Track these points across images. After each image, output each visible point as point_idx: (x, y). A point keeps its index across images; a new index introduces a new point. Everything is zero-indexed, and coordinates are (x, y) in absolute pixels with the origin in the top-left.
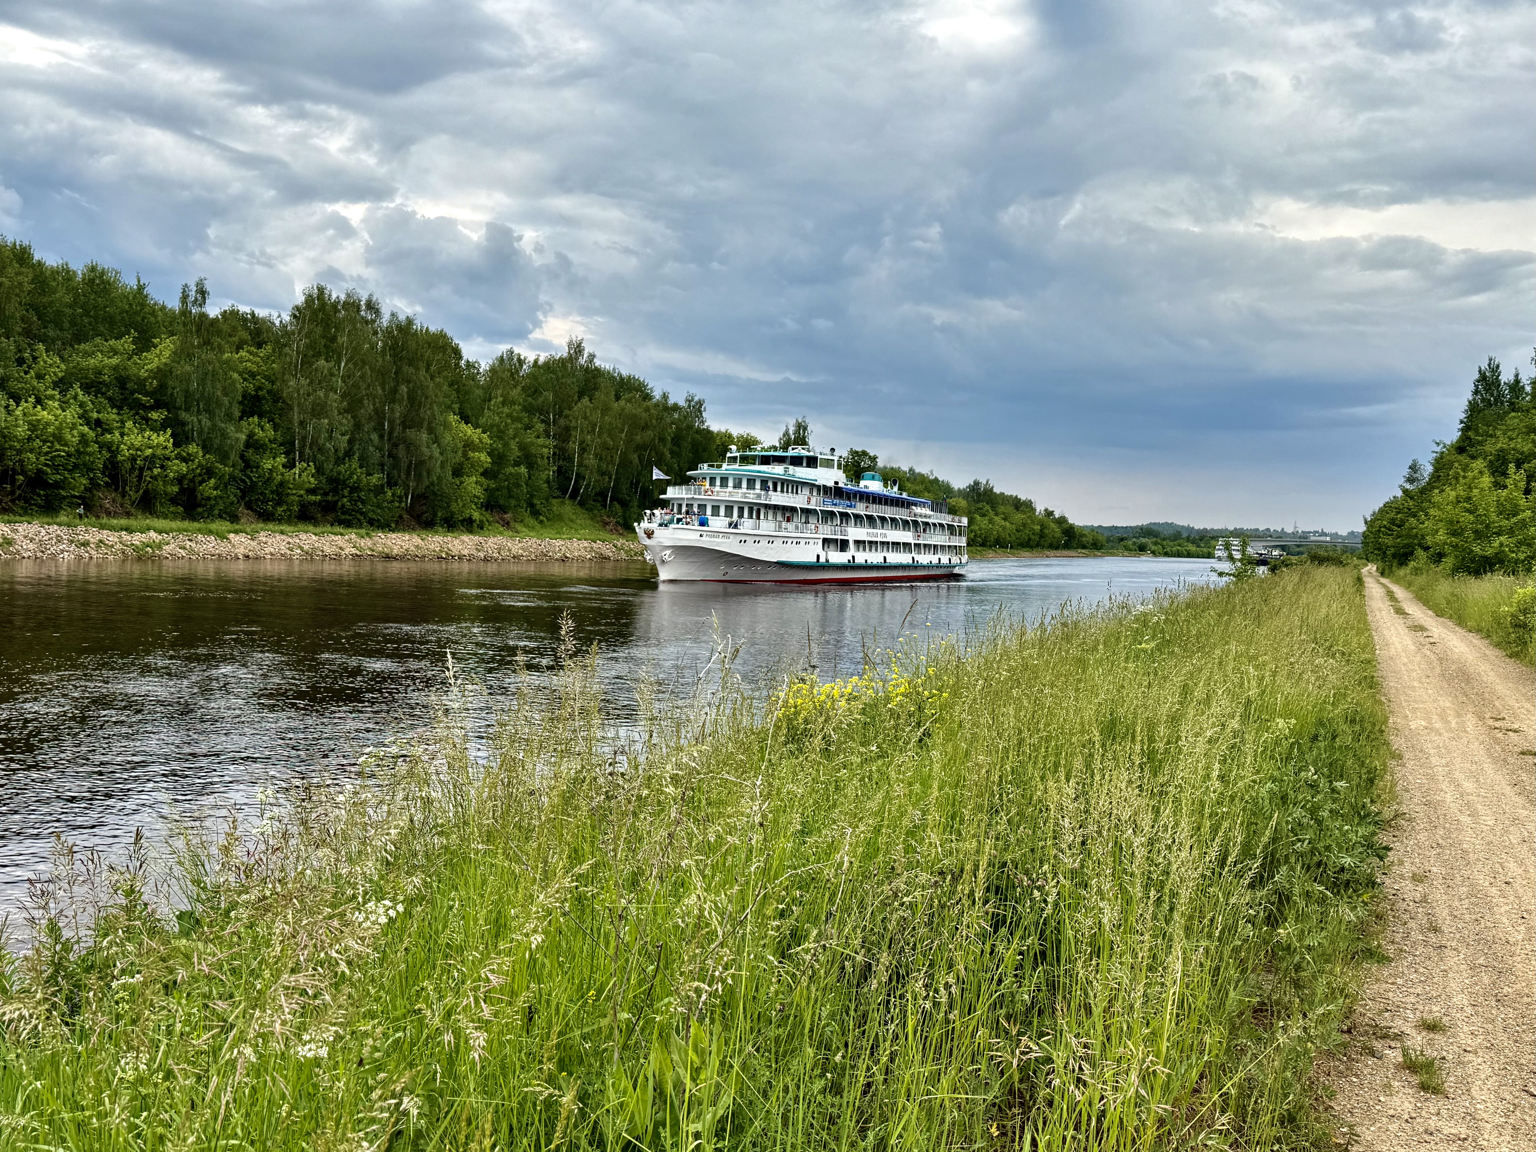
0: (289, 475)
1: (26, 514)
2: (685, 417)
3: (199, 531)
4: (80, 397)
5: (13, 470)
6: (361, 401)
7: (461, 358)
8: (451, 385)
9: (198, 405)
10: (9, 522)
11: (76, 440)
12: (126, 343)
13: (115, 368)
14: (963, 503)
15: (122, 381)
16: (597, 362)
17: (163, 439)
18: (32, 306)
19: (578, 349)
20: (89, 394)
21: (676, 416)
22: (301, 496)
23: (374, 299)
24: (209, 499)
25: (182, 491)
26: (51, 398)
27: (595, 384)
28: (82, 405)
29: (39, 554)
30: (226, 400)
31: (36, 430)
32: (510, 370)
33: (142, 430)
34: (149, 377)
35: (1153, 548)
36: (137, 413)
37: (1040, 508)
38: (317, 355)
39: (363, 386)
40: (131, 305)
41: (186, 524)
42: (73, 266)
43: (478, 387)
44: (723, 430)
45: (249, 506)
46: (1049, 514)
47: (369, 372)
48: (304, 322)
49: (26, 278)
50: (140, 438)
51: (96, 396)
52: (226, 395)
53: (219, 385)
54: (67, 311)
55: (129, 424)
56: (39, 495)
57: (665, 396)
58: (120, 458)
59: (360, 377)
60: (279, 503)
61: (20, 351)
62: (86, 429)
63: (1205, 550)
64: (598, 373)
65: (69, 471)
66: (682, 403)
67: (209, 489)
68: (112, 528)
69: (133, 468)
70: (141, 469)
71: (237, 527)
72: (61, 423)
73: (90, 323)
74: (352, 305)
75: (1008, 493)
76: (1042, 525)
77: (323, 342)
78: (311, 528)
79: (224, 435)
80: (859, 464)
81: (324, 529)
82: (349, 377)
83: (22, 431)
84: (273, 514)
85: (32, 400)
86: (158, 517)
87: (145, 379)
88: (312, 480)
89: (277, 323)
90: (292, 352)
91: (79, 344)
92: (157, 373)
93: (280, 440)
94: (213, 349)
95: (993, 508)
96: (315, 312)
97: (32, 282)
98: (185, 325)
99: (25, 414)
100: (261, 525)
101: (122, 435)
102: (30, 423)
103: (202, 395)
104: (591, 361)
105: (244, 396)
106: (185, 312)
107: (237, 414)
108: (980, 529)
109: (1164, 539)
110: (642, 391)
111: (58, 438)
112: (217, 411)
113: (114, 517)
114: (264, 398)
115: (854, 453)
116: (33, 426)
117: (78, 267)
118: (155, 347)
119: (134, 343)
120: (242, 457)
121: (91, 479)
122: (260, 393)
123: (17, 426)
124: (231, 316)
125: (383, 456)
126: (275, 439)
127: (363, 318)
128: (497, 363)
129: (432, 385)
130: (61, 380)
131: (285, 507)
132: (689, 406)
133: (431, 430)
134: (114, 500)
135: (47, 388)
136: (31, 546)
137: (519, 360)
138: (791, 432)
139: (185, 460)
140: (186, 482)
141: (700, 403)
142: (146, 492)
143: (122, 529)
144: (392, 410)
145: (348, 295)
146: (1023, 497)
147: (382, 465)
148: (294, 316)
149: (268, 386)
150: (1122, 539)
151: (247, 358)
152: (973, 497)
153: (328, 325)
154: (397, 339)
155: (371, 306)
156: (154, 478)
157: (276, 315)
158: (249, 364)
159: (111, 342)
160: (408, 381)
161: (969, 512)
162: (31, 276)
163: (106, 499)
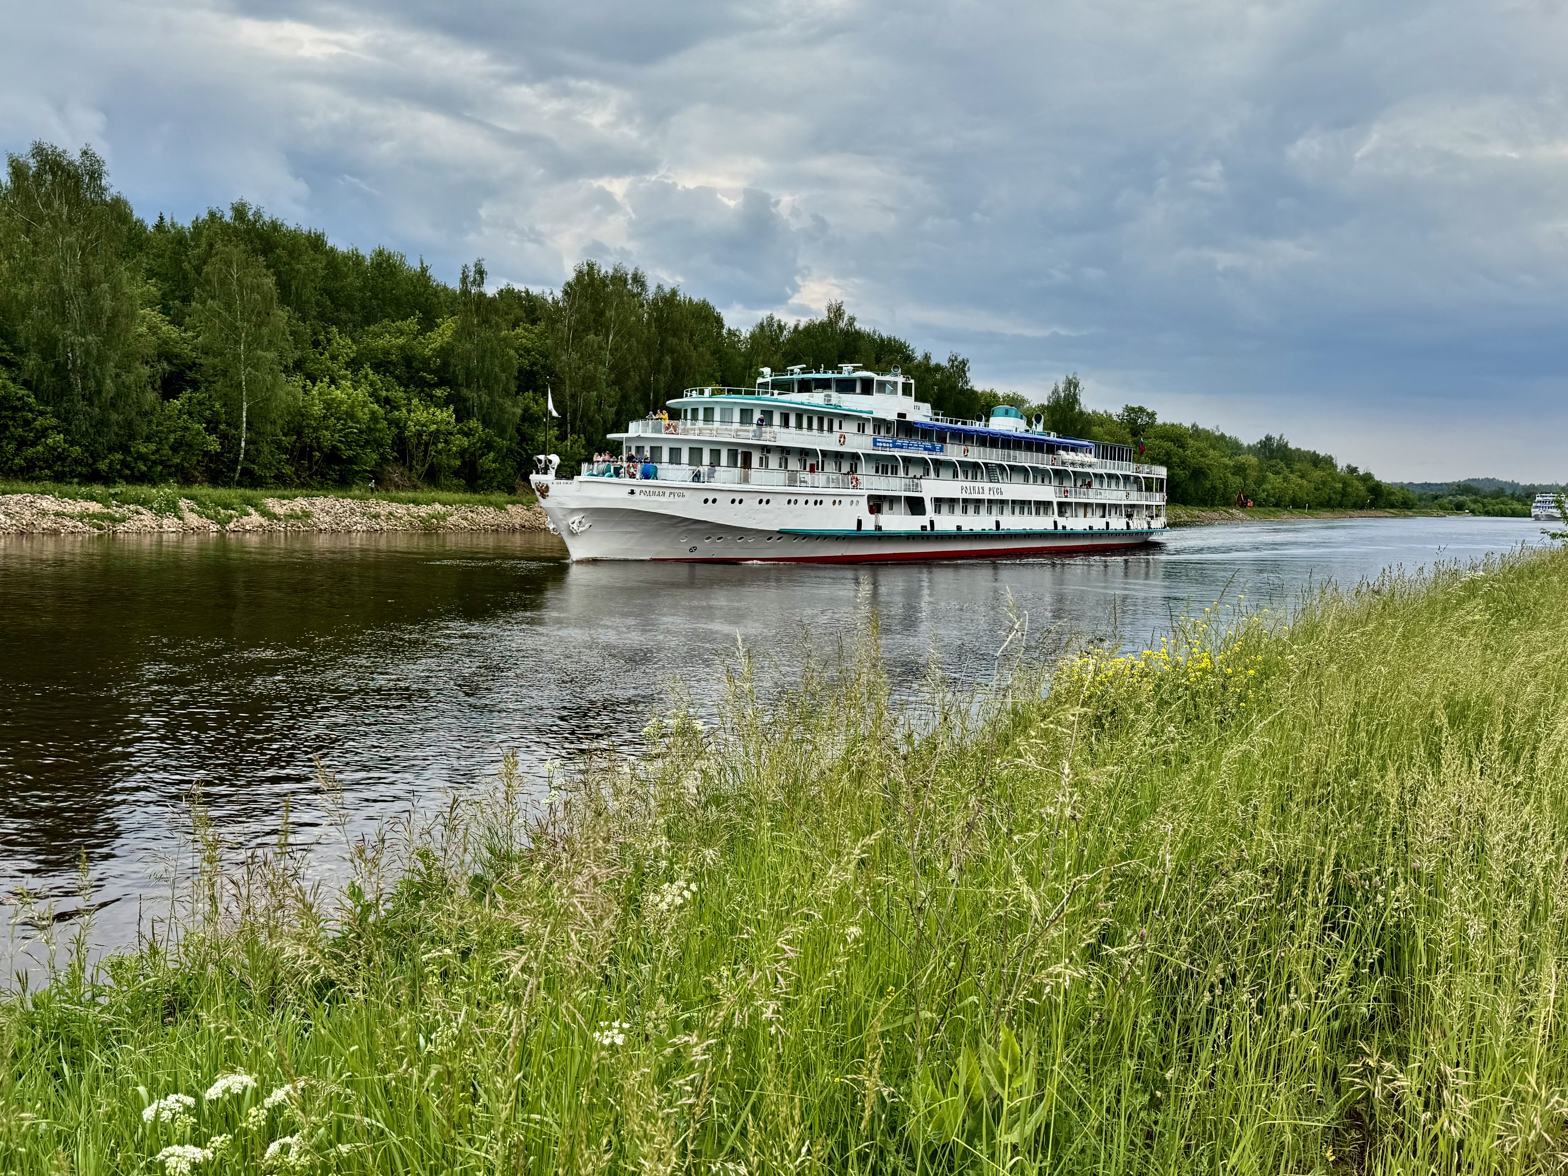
0: (562, 447)
1: (322, 488)
2: (948, 378)
3: (480, 502)
4: (371, 377)
5: (311, 447)
6: (627, 373)
7: (722, 327)
8: (713, 353)
9: (478, 381)
10: (307, 496)
11: (367, 417)
12: (411, 324)
13: (402, 348)
14: (1253, 460)
15: (408, 360)
16: (858, 325)
17: (445, 415)
18: (326, 291)
19: (837, 312)
20: (378, 373)
21: (938, 377)
23: (640, 272)
24: (488, 471)
25: (464, 464)
26: (344, 377)
27: (855, 347)
28: (372, 384)
29: (334, 526)
30: (503, 376)
31: (330, 408)
32: (770, 337)
33: (427, 407)
34: (433, 356)
35: (1472, 506)
36: (422, 391)
37: (1341, 464)
38: (587, 330)
39: (630, 358)
40: (415, 287)
41: (468, 496)
42: (362, 252)
43: (741, 355)
44: (988, 390)
46: (1352, 470)
47: (635, 344)
48: (574, 298)
49: (320, 266)
50: (425, 414)
51: (384, 375)
52: (504, 371)
53: (497, 362)
54: (358, 294)
55: (415, 401)
56: (334, 471)
57: (927, 357)
58: (407, 433)
59: (628, 350)
61: (315, 334)
62: (376, 407)
64: (858, 335)
65: (361, 446)
66: (945, 363)
67: (488, 462)
68: (400, 501)
69: (419, 444)
70: (427, 444)
71: (514, 498)
72: (353, 402)
73: (378, 305)
74: (619, 279)
75: (1304, 448)
76: (1344, 483)
77: (592, 316)
79: (502, 410)
80: (1135, 421)
83: (317, 409)
85: (327, 379)
86: (442, 490)
87: (430, 358)
88: (583, 451)
89: (550, 300)
90: (563, 328)
91: (369, 326)
92: (440, 351)
94: (491, 327)
95: (1288, 466)
96: (584, 288)
97: (325, 268)
98: (465, 304)
99: (320, 394)
101: (409, 411)
102: (325, 402)
103: (482, 371)
104: (851, 324)
105: (520, 372)
106: (465, 292)
107: (514, 389)
108: (1274, 489)
109: (1485, 497)
110: (902, 353)
111: (351, 416)
112: (496, 386)
113: (402, 490)
114: (538, 372)
115: (1130, 410)
116: (328, 405)
117: (367, 253)
118: (438, 327)
119: (419, 323)
120: (518, 430)
121: (381, 454)
122: (535, 368)
123: (313, 405)
124: (507, 295)
127: (629, 291)
128: (757, 330)
129: (695, 354)
130: (353, 361)
132: (952, 366)
134: (402, 474)
135: (340, 368)
136: (327, 519)
137: (779, 326)
138: (1061, 388)
139: (466, 435)
140: (467, 456)
141: (964, 363)
142: (432, 466)
143: (409, 502)
144: (657, 380)
145: (616, 270)
146: (1322, 453)
148: (566, 293)
149: (542, 361)
150: (1436, 498)
151: (522, 335)
152: (1264, 453)
153: (597, 300)
154: (662, 311)
155: (637, 279)
156: (439, 452)
157: (549, 292)
158: (524, 341)
159: (397, 323)
160: (672, 352)
161: (1261, 470)
162: (324, 263)
163: (395, 473)
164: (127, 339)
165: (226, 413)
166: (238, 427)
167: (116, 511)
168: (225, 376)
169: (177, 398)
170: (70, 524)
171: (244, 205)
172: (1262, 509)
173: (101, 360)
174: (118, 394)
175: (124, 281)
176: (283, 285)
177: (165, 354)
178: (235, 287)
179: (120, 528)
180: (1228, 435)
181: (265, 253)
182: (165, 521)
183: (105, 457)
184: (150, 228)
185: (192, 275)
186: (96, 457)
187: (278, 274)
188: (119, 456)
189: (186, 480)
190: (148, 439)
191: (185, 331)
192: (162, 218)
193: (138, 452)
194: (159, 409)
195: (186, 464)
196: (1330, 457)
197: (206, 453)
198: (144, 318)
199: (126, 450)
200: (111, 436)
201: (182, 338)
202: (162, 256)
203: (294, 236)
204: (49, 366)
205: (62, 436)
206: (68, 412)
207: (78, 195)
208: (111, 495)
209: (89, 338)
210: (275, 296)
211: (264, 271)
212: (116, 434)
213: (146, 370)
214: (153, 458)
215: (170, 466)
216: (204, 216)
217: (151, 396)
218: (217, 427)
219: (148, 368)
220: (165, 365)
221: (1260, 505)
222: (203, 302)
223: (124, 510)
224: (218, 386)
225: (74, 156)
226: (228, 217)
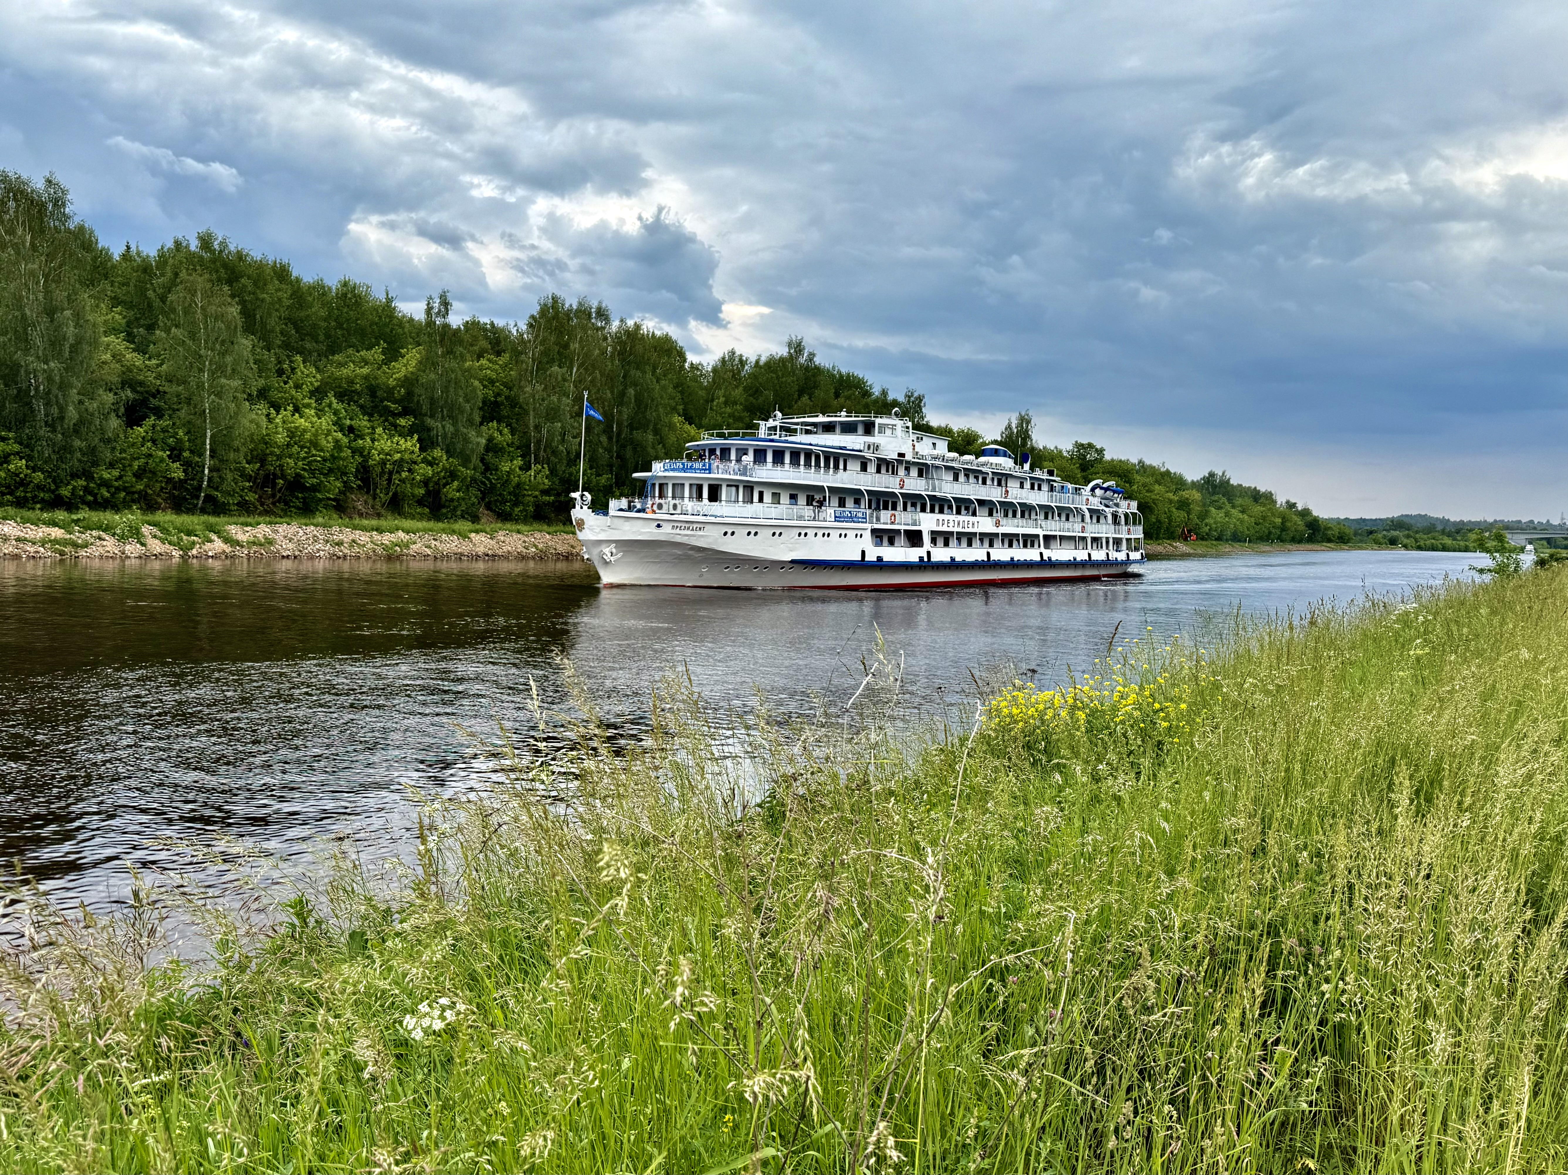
0: (525, 477)
1: (286, 515)
3: (444, 531)
4: (335, 405)
5: (274, 474)
7: (686, 359)
8: (676, 386)
9: (442, 411)
10: (270, 523)
11: (330, 445)
12: (376, 354)
13: (366, 378)
14: (1196, 495)
15: (372, 390)
16: (820, 360)
17: (410, 444)
18: (290, 320)
19: (800, 347)
20: (343, 402)
22: (536, 497)
23: (604, 305)
24: (452, 500)
25: (428, 493)
26: (308, 406)
27: (817, 381)
28: (336, 413)
29: (297, 553)
30: (465, 406)
31: (295, 437)
32: (733, 371)
33: (391, 436)
34: (398, 385)
35: (1405, 541)
36: (387, 420)
37: (1280, 500)
38: (551, 362)
39: (593, 390)
40: (380, 317)
41: (431, 524)
42: (328, 283)
43: (703, 387)
44: (943, 425)
45: (488, 507)
46: (1291, 506)
47: (598, 376)
48: (539, 330)
49: (285, 294)
50: (389, 443)
51: (349, 404)
52: (468, 401)
53: (461, 393)
54: (323, 324)
55: (379, 430)
56: (297, 498)
57: (887, 392)
58: (371, 462)
59: (591, 382)
60: (516, 504)
61: (280, 362)
62: (340, 435)
63: (1462, 543)
64: (820, 370)
65: (325, 475)
66: (901, 398)
67: (452, 491)
68: (364, 529)
69: (383, 472)
70: (391, 473)
71: (478, 527)
72: (317, 430)
73: (344, 336)
74: (583, 312)
75: (1245, 484)
76: (1283, 518)
77: (557, 348)
78: (545, 527)
79: (466, 440)
80: (1085, 457)
81: (558, 528)
82: (580, 382)
83: (282, 438)
84: (511, 515)
85: (290, 408)
86: (406, 518)
87: (394, 388)
88: (546, 481)
89: (514, 331)
90: (528, 359)
91: (333, 355)
92: (404, 381)
93: (517, 443)
94: (455, 358)
95: (1230, 500)
96: (549, 321)
97: (291, 298)
98: (430, 335)
99: (284, 422)
100: (499, 525)
101: (373, 440)
102: (288, 430)
103: (446, 401)
104: (813, 359)
105: (484, 402)
106: (430, 323)
107: (478, 419)
108: (1215, 523)
109: (1417, 532)
110: (861, 388)
111: (315, 444)
112: (460, 417)
113: (366, 518)
114: (502, 404)
115: (1082, 446)
116: (292, 433)
117: (333, 282)
118: (403, 357)
119: (383, 353)
120: (482, 460)
121: (345, 482)
122: (499, 399)
123: (277, 433)
124: (472, 326)
125: (612, 457)
126: (513, 443)
127: (593, 323)
128: (721, 363)
129: (658, 386)
130: (317, 390)
131: (521, 508)
132: (911, 402)
133: (656, 432)
134: (366, 502)
135: (304, 397)
136: (290, 546)
137: (742, 360)
138: (1014, 426)
139: (430, 464)
140: (431, 485)
141: (920, 399)
142: (395, 494)
143: (373, 530)
144: (620, 412)
145: (580, 304)
146: (1262, 489)
147: (611, 466)
148: (530, 325)
149: (506, 391)
150: (1371, 532)
151: (487, 366)
152: (1207, 489)
153: (561, 332)
154: (625, 343)
155: (602, 314)
156: (403, 481)
157: (513, 324)
158: (489, 372)
159: (362, 353)
160: (635, 384)
161: (1204, 505)
162: (289, 292)
163: (359, 501)
164: (89, 366)
165: (189, 440)
166: (201, 455)
167: (77, 536)
168: (189, 404)
169: (141, 426)
170: (32, 550)
171: (210, 235)
172: (1204, 543)
173: (64, 386)
174: (81, 422)
175: (88, 308)
176: (247, 314)
177: (128, 382)
178: (199, 315)
179: (82, 553)
180: (1172, 471)
181: (230, 282)
182: (128, 547)
183: (68, 484)
184: (116, 258)
185: (157, 303)
186: (58, 482)
187: (243, 303)
188: (82, 482)
189: (149, 506)
190: (112, 465)
191: (150, 359)
192: (128, 247)
193: (101, 478)
194: (122, 436)
195: (150, 492)
196: (1270, 493)
197: (170, 480)
198: (108, 345)
199: (89, 477)
200: (75, 462)
201: (146, 366)
202: (126, 284)
203: (260, 266)
204: (10, 392)
205: (24, 461)
206: (30, 438)
207: (42, 222)
208: (73, 521)
209: (52, 364)
210: (240, 324)
211: (229, 300)
212: (80, 461)
213: (110, 398)
214: (116, 484)
215: (134, 493)
216: (170, 244)
217: (114, 423)
218: (180, 454)
219: (111, 395)
220: (129, 393)
221: (1203, 539)
222: (168, 331)
223: (87, 536)
224: (183, 413)
225: (39, 184)
226: (194, 245)
